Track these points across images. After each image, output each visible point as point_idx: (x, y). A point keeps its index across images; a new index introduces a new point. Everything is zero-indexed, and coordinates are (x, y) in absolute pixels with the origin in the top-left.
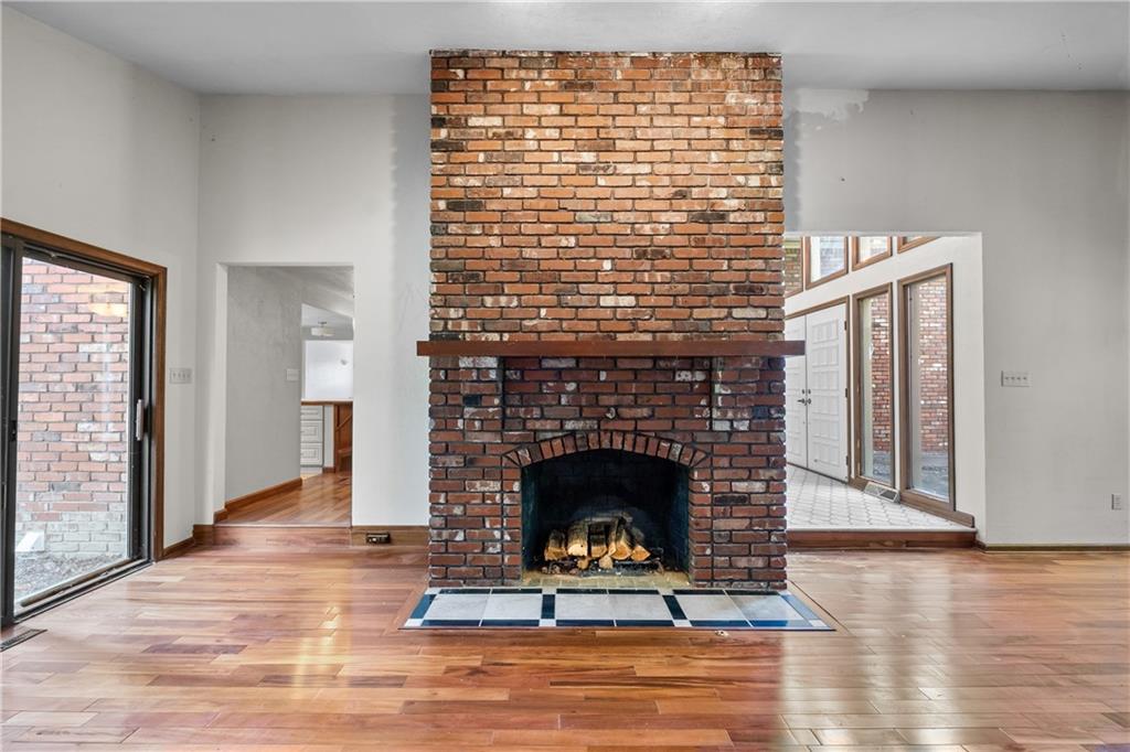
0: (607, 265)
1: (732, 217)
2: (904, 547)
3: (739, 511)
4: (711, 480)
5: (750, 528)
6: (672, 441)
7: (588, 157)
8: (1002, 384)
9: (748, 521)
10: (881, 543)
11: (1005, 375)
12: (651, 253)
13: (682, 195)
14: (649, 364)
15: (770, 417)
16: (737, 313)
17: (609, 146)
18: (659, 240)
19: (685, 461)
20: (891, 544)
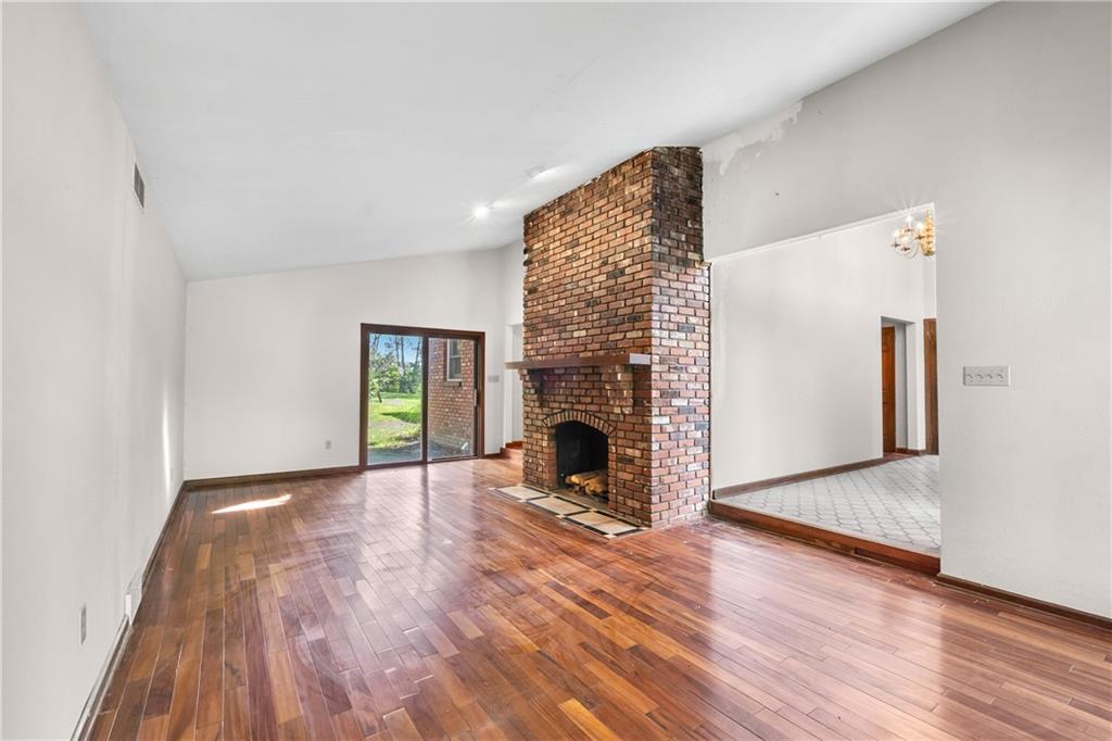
0: (576, 313)
1: (627, 271)
2: (852, 553)
3: (629, 468)
4: (616, 445)
5: (633, 481)
6: (600, 419)
7: (569, 252)
8: (964, 383)
9: (632, 476)
10: (828, 543)
11: (967, 373)
12: (592, 303)
13: (605, 263)
14: (590, 371)
15: (643, 406)
16: (629, 335)
17: (575, 244)
18: (596, 294)
19: (605, 431)
20: (838, 546)
